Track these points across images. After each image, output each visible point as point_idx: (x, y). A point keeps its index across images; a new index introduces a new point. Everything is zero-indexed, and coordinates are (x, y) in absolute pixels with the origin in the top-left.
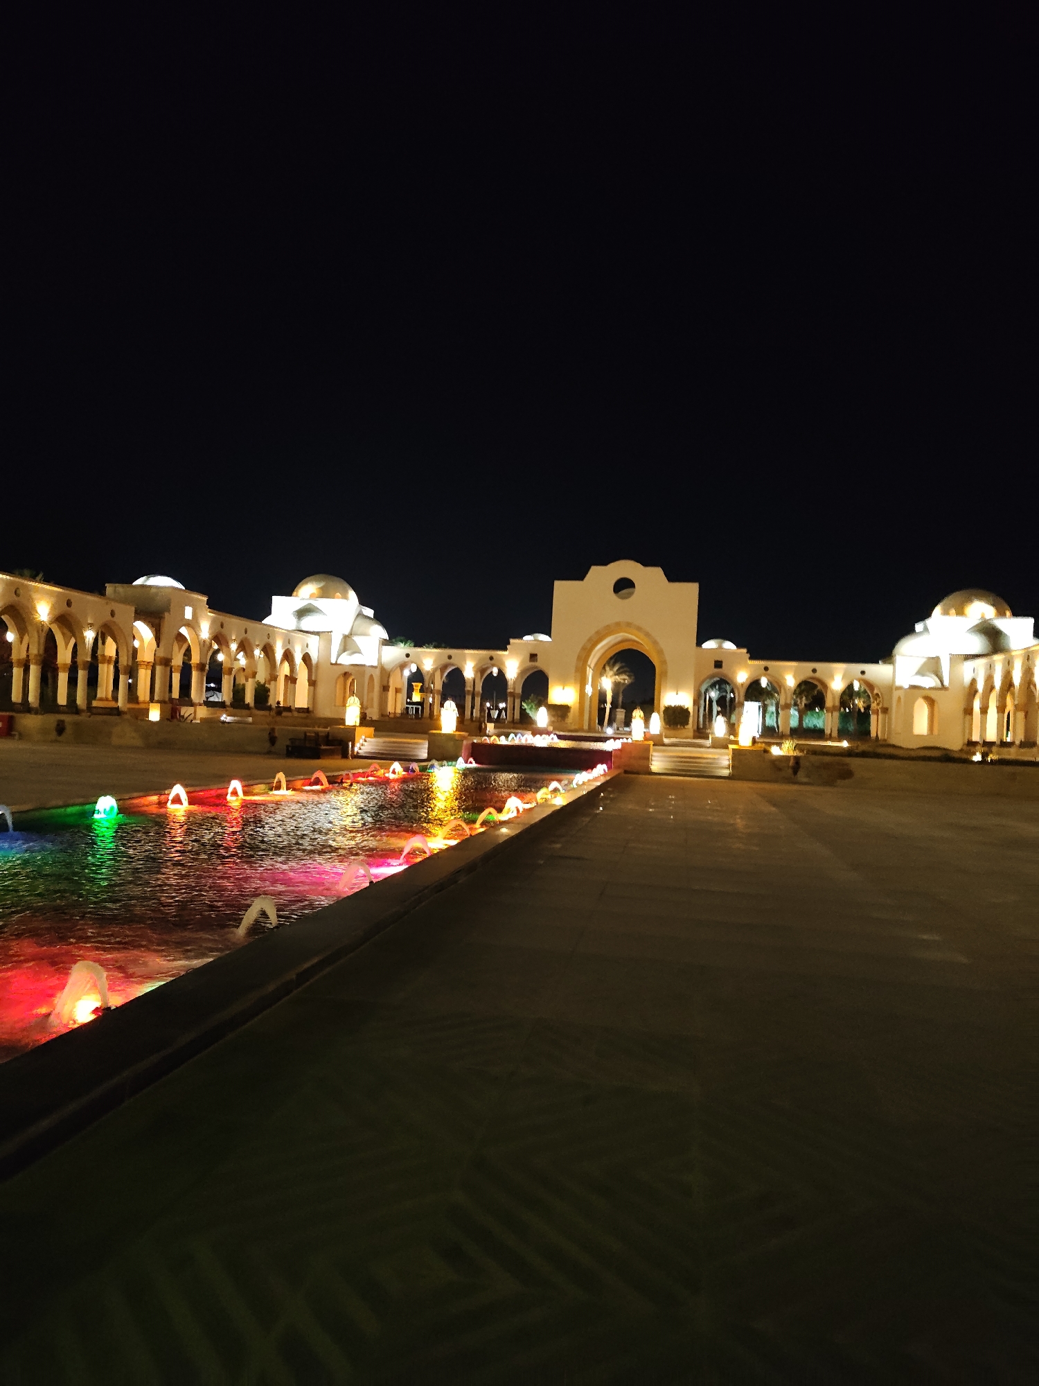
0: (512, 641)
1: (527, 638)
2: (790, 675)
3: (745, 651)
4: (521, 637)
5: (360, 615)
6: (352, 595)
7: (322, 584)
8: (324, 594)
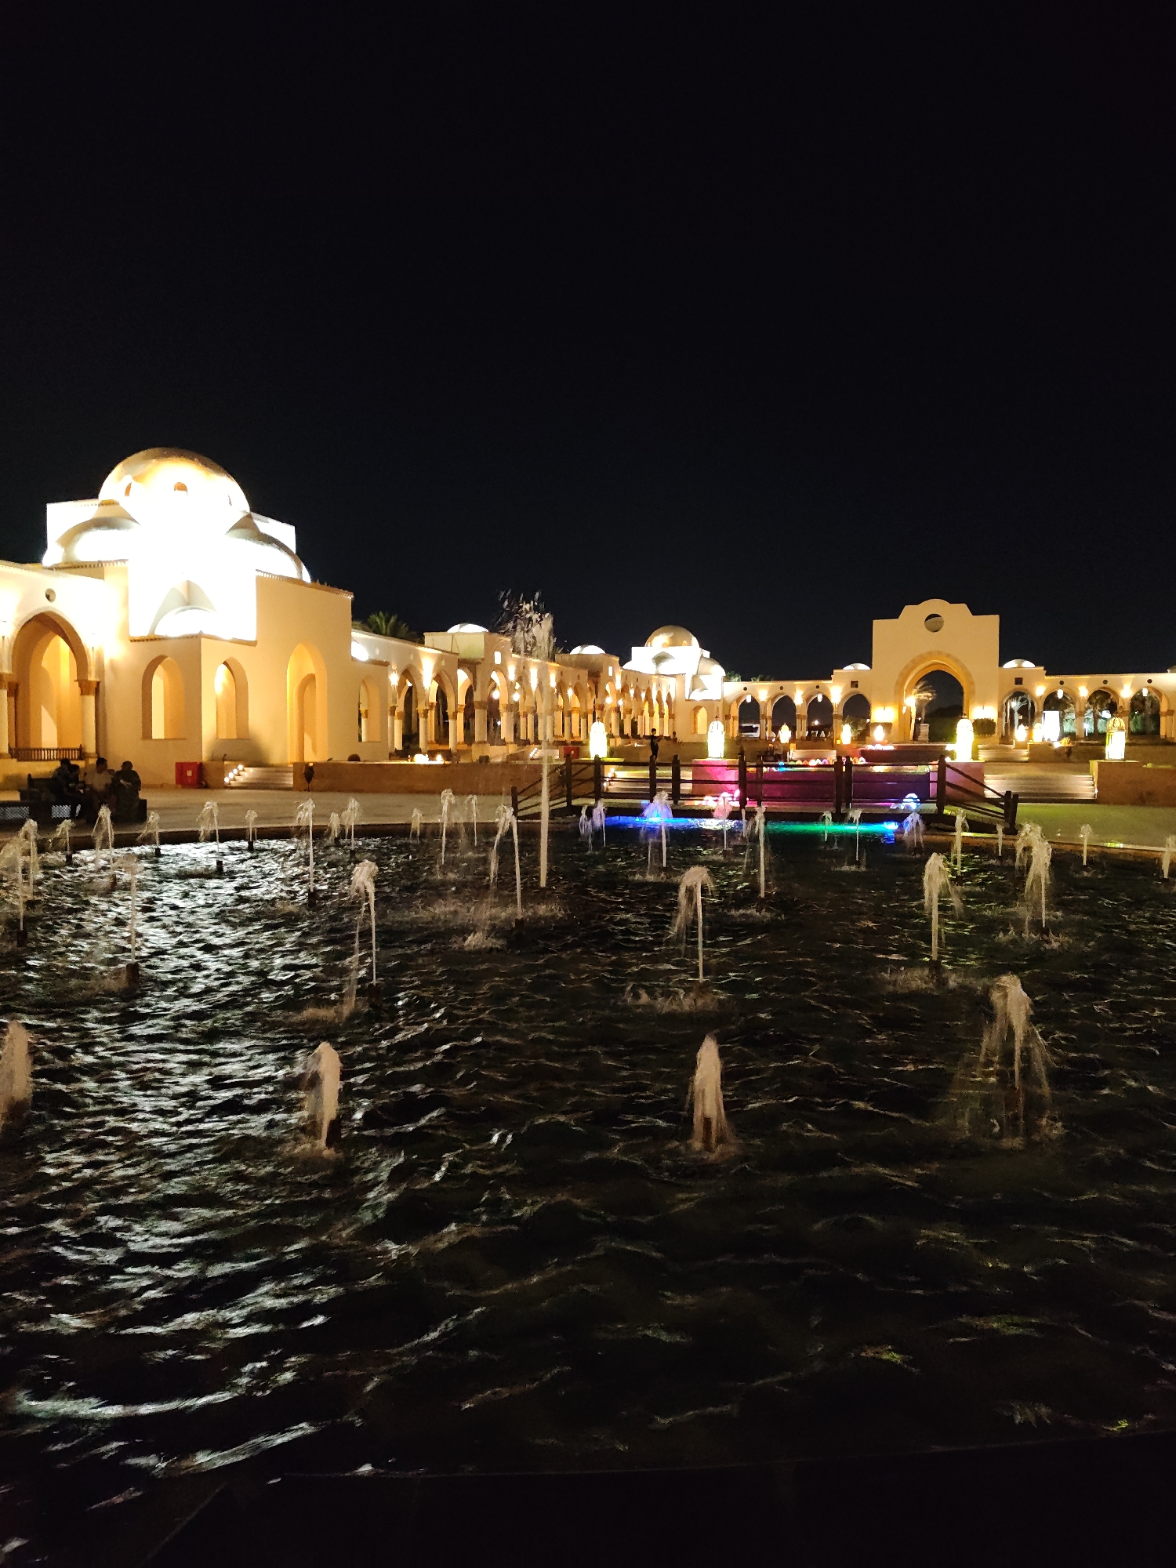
0: (835, 671)
1: (849, 668)
2: (1083, 687)
3: (1042, 668)
4: (841, 668)
5: (702, 657)
6: (694, 640)
7: (671, 635)
8: (674, 643)
